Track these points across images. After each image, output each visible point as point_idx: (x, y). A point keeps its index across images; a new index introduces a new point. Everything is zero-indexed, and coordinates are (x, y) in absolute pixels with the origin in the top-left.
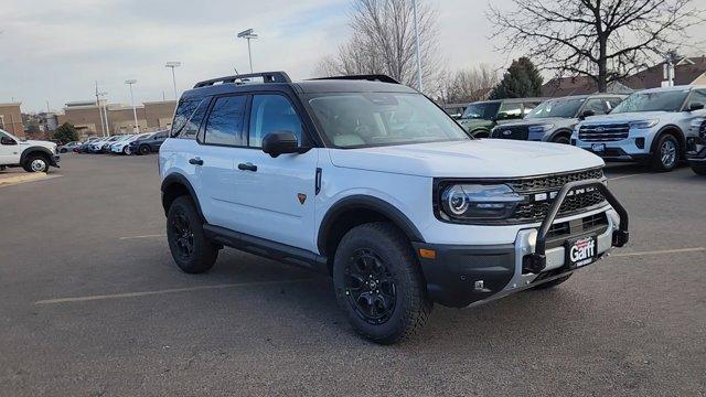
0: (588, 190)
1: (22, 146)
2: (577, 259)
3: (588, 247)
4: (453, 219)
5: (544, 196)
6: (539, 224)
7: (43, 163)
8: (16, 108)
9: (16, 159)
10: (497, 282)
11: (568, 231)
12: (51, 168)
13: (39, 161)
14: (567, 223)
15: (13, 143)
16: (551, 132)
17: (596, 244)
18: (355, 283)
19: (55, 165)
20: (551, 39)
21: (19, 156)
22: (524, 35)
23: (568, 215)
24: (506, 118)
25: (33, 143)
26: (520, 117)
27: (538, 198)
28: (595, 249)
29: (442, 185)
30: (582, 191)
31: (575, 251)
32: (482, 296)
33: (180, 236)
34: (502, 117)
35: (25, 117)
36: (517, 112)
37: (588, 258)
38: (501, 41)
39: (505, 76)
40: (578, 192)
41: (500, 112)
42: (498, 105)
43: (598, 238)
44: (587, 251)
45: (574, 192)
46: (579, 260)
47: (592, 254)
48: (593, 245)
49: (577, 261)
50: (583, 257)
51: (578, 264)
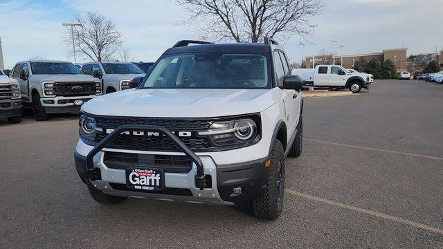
1: (348, 76)
2: (138, 182)
3: (153, 178)
8: (404, 51)
13: (356, 85)
17: (162, 177)
19: (366, 88)
21: (345, 82)
28: (161, 181)
31: (134, 176)
37: (150, 185)
43: (166, 174)
44: (150, 180)
45: (146, 133)
46: (140, 185)
47: (158, 184)
48: (158, 178)
49: (137, 185)
50: (145, 183)
51: (136, 187)
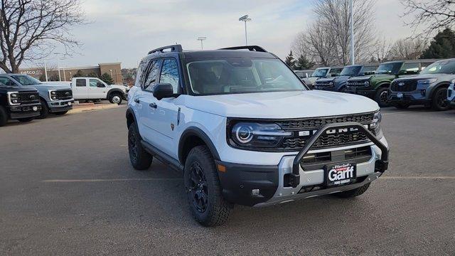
0: (352, 129)
1: (108, 88)
2: (335, 178)
3: (348, 171)
4: (239, 146)
5: (307, 133)
6: (297, 153)
7: (119, 98)
8: (118, 65)
9: (105, 96)
10: (269, 191)
11: (329, 159)
12: (123, 101)
13: (117, 97)
14: (330, 152)
15: (104, 86)
16: (434, 84)
17: (355, 168)
18: (193, 184)
19: (125, 100)
20: (449, 16)
21: (106, 94)
22: (428, 14)
23: (330, 147)
24: (406, 74)
25: (113, 87)
26: (417, 73)
27: (301, 134)
28: (354, 172)
29: (233, 122)
30: (346, 130)
31: (333, 173)
32: (258, 200)
33: (134, 146)
34: (402, 73)
35: (124, 71)
36: (416, 69)
37: (346, 178)
38: (411, 18)
39: (432, 43)
40: (340, 131)
41: (401, 69)
42: (401, 64)
43: (358, 165)
44: (346, 174)
45: (337, 131)
46: (338, 180)
47: (352, 176)
48: (352, 170)
49: (335, 181)
50: (342, 178)
51: (336, 183)
